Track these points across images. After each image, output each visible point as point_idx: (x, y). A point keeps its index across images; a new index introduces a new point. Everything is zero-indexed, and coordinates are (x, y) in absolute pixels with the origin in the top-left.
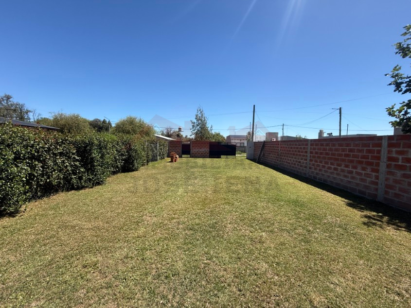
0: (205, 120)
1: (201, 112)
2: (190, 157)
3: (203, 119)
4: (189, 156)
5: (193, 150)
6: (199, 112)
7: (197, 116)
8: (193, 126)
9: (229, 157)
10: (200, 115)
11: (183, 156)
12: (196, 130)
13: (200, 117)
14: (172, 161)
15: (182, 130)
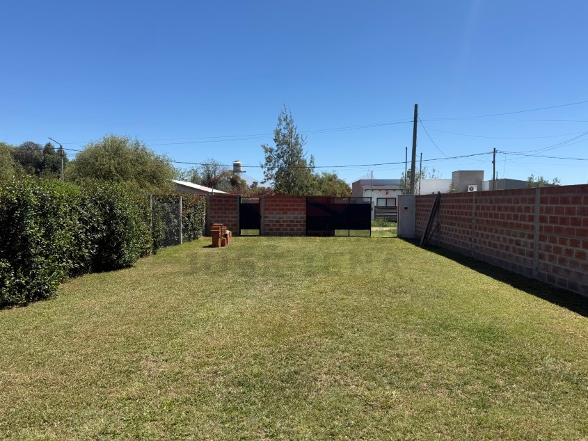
0: (297, 143)
1: (288, 124)
2: (260, 235)
3: (293, 141)
4: (256, 232)
5: (268, 217)
6: (284, 124)
7: (277, 133)
8: (269, 160)
9: (353, 232)
10: (286, 132)
11: (243, 232)
12: (277, 169)
13: (284, 136)
14: (214, 245)
15: (242, 169)
